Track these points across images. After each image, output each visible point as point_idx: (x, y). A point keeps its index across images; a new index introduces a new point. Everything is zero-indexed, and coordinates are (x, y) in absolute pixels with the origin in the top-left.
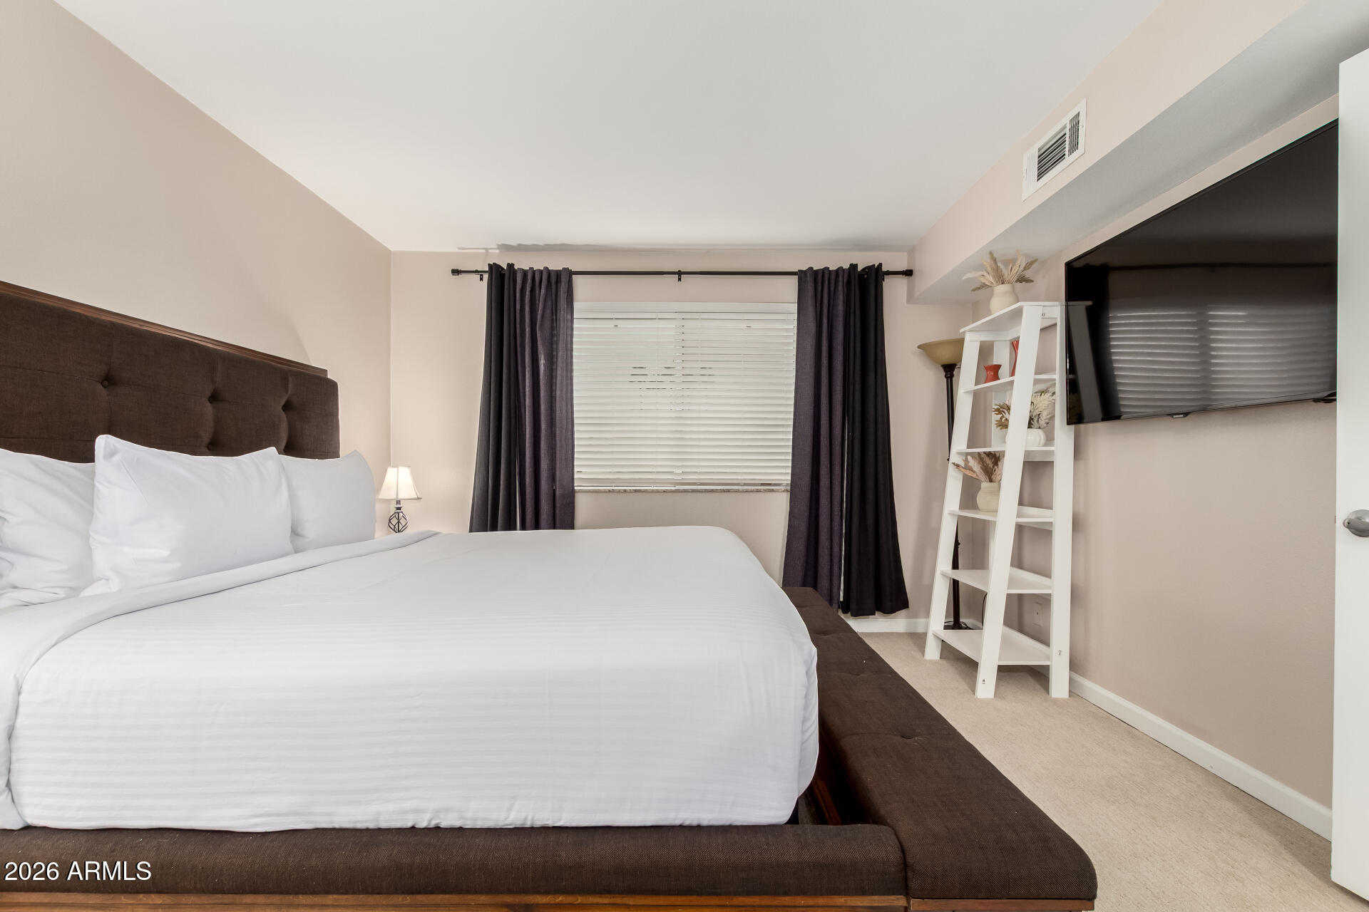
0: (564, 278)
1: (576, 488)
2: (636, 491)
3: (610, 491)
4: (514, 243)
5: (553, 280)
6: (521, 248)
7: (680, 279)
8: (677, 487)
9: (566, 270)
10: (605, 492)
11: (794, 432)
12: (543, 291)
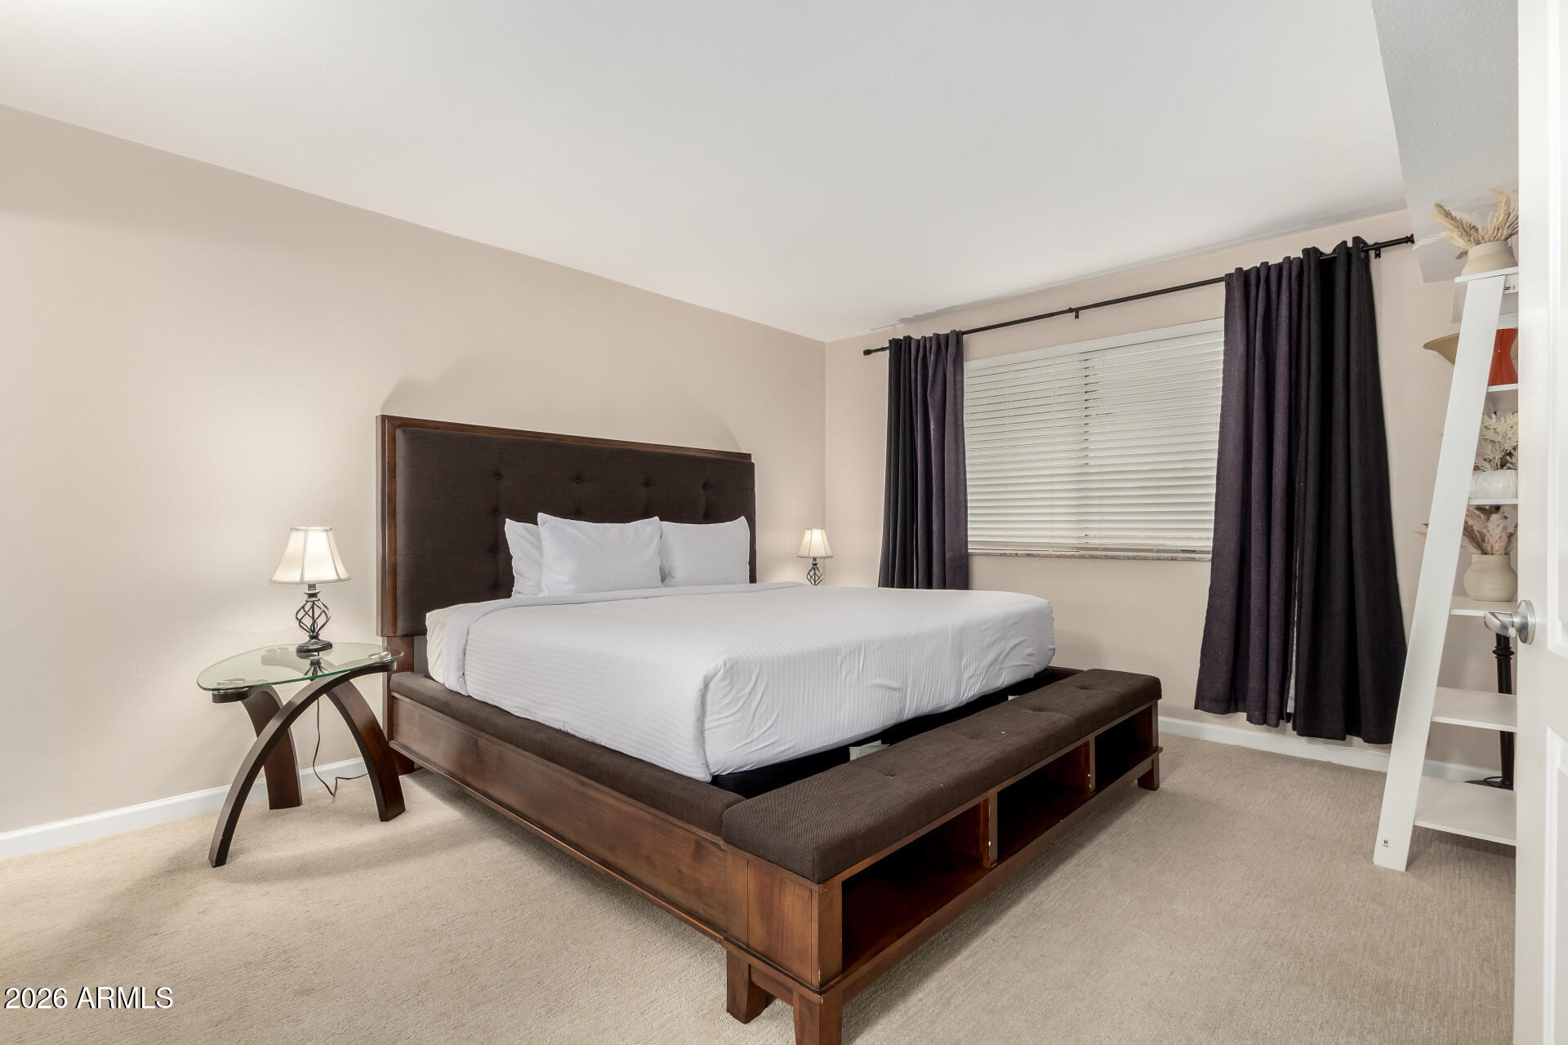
0: (952, 341)
1: (969, 551)
2: (1028, 555)
3: (1001, 555)
4: (910, 316)
5: (943, 344)
6: (917, 319)
7: (1077, 317)
8: (1081, 552)
9: (954, 332)
10: (997, 555)
11: (1217, 484)
12: (932, 358)
